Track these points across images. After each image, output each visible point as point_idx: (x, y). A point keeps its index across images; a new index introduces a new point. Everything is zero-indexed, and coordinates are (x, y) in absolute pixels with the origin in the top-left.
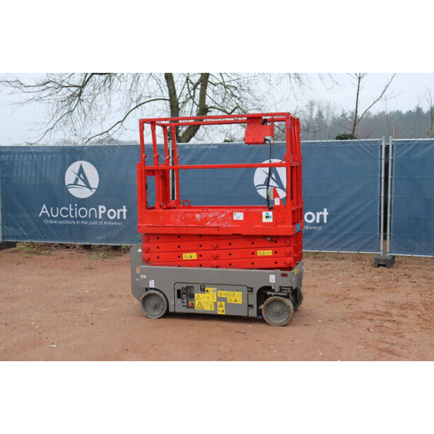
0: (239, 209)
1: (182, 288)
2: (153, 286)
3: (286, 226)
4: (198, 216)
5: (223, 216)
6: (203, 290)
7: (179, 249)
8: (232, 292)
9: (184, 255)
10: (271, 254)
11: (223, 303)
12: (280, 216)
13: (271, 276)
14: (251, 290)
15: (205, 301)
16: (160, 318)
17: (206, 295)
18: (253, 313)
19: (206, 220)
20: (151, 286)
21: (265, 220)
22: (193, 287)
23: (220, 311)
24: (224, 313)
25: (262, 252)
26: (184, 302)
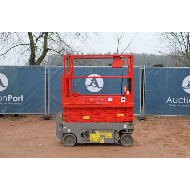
0: (110, 96)
1: (84, 132)
2: (70, 132)
3: (131, 103)
4: (91, 99)
5: (103, 99)
6: (93, 133)
7: (81, 115)
8: (107, 133)
9: (83, 117)
10: (124, 116)
11: (103, 138)
12: (128, 99)
13: (125, 125)
14: (116, 131)
15: (94, 138)
16: (73, 146)
17: (95, 135)
18: (117, 142)
19: (95, 101)
20: (68, 132)
21: (122, 101)
22: (89, 132)
23: (102, 142)
24: (103, 143)
25: (119, 115)
26: (84, 139)
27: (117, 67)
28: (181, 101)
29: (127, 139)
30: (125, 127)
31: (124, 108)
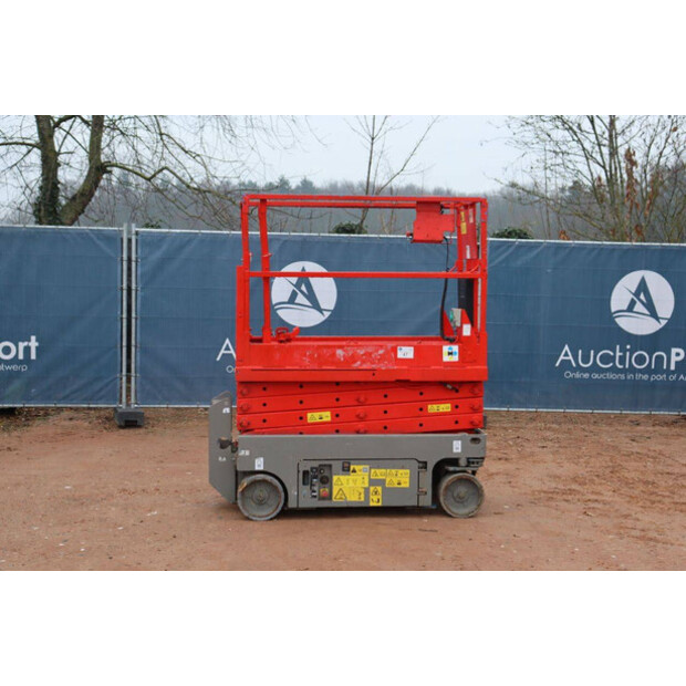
0: (406, 341)
1: (312, 469)
2: (262, 468)
3: (478, 367)
4: (340, 352)
5: (381, 352)
6: (346, 470)
7: (301, 406)
8: (394, 471)
9: (309, 415)
10: (449, 410)
11: (379, 489)
12: (469, 352)
13: (455, 442)
14: (424, 465)
15: (349, 487)
16: (271, 519)
17: (352, 477)
18: (427, 501)
19: (353, 359)
20: (257, 468)
21: (446, 358)
22: (330, 466)
23: (375, 501)
24: (380, 504)
25: (435, 406)
26: (314, 491)
27: (430, 238)
28: (605, 359)
29: (462, 490)
30: (455, 451)
31: (452, 383)
